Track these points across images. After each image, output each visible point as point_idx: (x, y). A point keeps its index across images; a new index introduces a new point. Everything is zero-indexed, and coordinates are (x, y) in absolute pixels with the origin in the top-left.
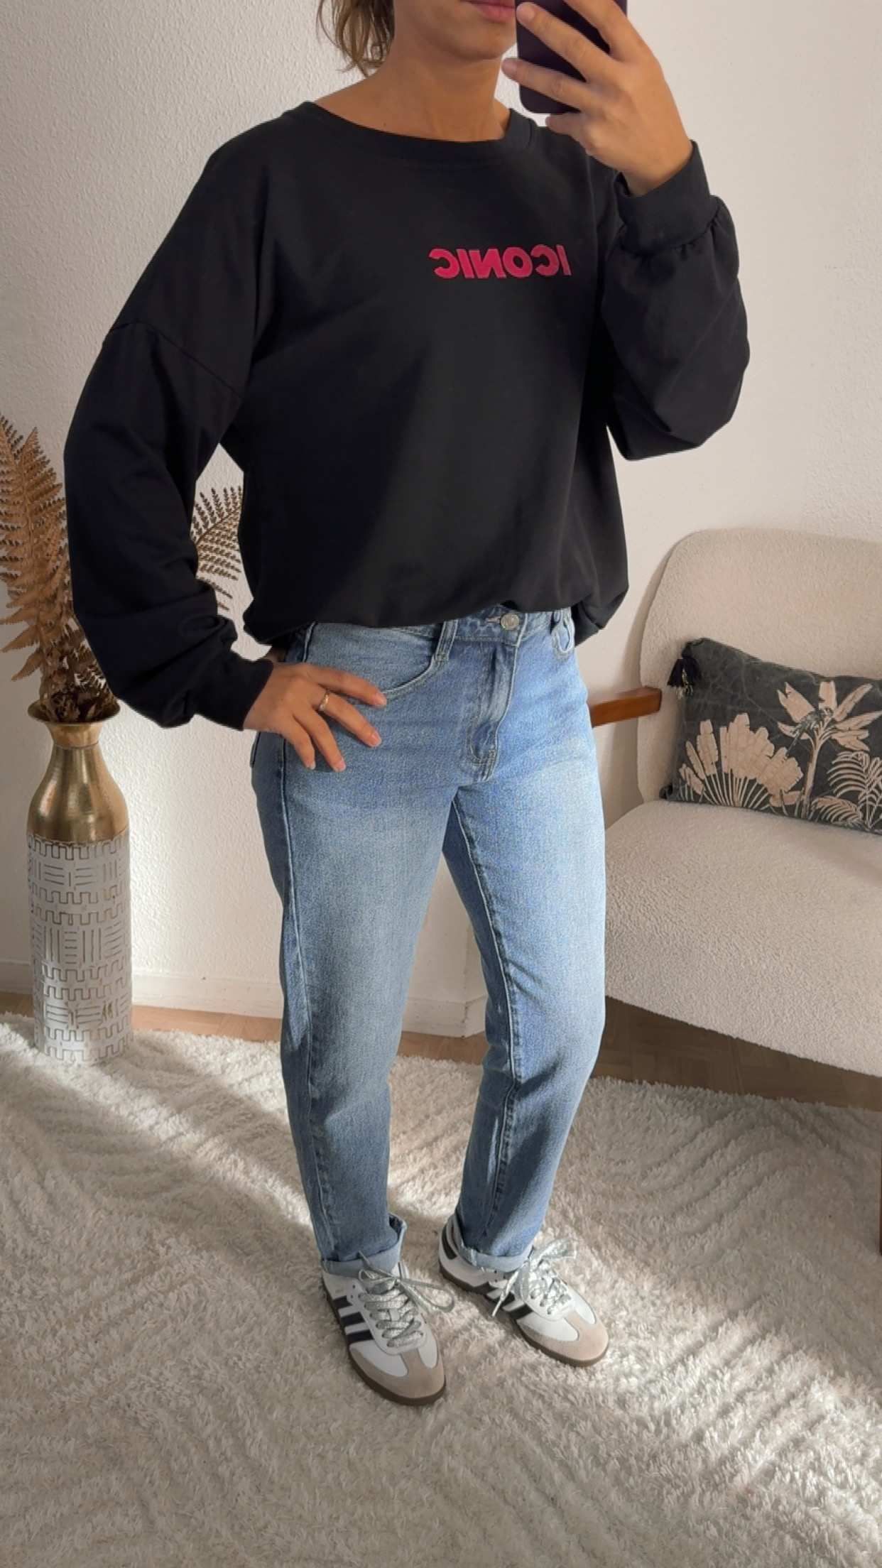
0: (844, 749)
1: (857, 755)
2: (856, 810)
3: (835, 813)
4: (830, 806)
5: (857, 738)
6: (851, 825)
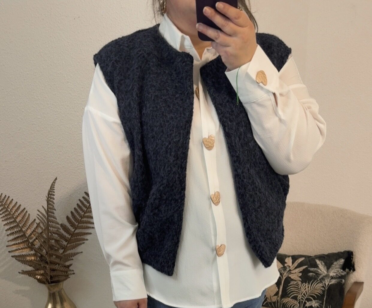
0: (293, 280)
1: (297, 282)
2: (297, 303)
3: (289, 305)
4: (288, 302)
5: (298, 276)
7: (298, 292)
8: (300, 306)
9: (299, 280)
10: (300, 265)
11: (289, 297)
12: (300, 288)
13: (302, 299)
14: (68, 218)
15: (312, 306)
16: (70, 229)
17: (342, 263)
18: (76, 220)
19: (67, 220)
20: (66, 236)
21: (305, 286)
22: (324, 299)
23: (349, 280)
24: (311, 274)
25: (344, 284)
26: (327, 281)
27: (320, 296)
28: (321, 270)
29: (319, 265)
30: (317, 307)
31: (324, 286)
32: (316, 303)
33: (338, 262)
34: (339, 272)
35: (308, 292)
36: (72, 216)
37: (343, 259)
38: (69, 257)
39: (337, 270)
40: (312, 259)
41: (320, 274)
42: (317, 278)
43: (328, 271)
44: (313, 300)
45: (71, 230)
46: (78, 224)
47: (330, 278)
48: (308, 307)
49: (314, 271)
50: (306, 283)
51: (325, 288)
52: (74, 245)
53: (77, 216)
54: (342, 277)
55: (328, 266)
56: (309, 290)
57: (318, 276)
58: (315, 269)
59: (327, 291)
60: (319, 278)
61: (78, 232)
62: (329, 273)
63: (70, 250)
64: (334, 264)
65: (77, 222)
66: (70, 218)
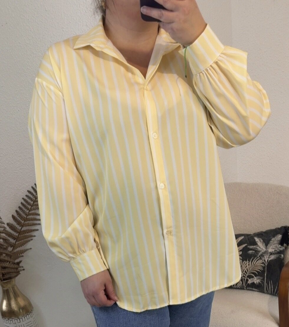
6: (239, 287)
8: (242, 283)
10: (240, 244)
12: (242, 266)
13: (244, 276)
14: (13, 216)
15: (253, 283)
16: (16, 228)
17: (280, 239)
18: (22, 218)
19: (13, 219)
20: (13, 235)
21: (246, 264)
22: (264, 275)
23: (288, 254)
24: (250, 252)
25: (283, 259)
26: (267, 257)
27: (261, 272)
28: (260, 247)
29: (257, 243)
30: (259, 283)
32: (257, 279)
33: (275, 238)
34: (278, 248)
35: (249, 269)
36: (17, 215)
37: (281, 234)
38: (19, 255)
39: (275, 246)
40: (251, 237)
41: (259, 252)
42: (257, 255)
43: (266, 249)
44: (254, 276)
45: (18, 229)
46: (24, 222)
47: (269, 254)
48: (251, 284)
49: (254, 248)
50: (246, 261)
51: (264, 264)
52: (22, 242)
53: (23, 214)
54: (281, 252)
55: (267, 243)
56: (250, 267)
57: (257, 254)
58: (255, 246)
59: (267, 267)
60: (258, 254)
61: (25, 229)
62: (267, 250)
63: (19, 247)
64: (272, 240)
65: (23, 220)
66: (15, 217)
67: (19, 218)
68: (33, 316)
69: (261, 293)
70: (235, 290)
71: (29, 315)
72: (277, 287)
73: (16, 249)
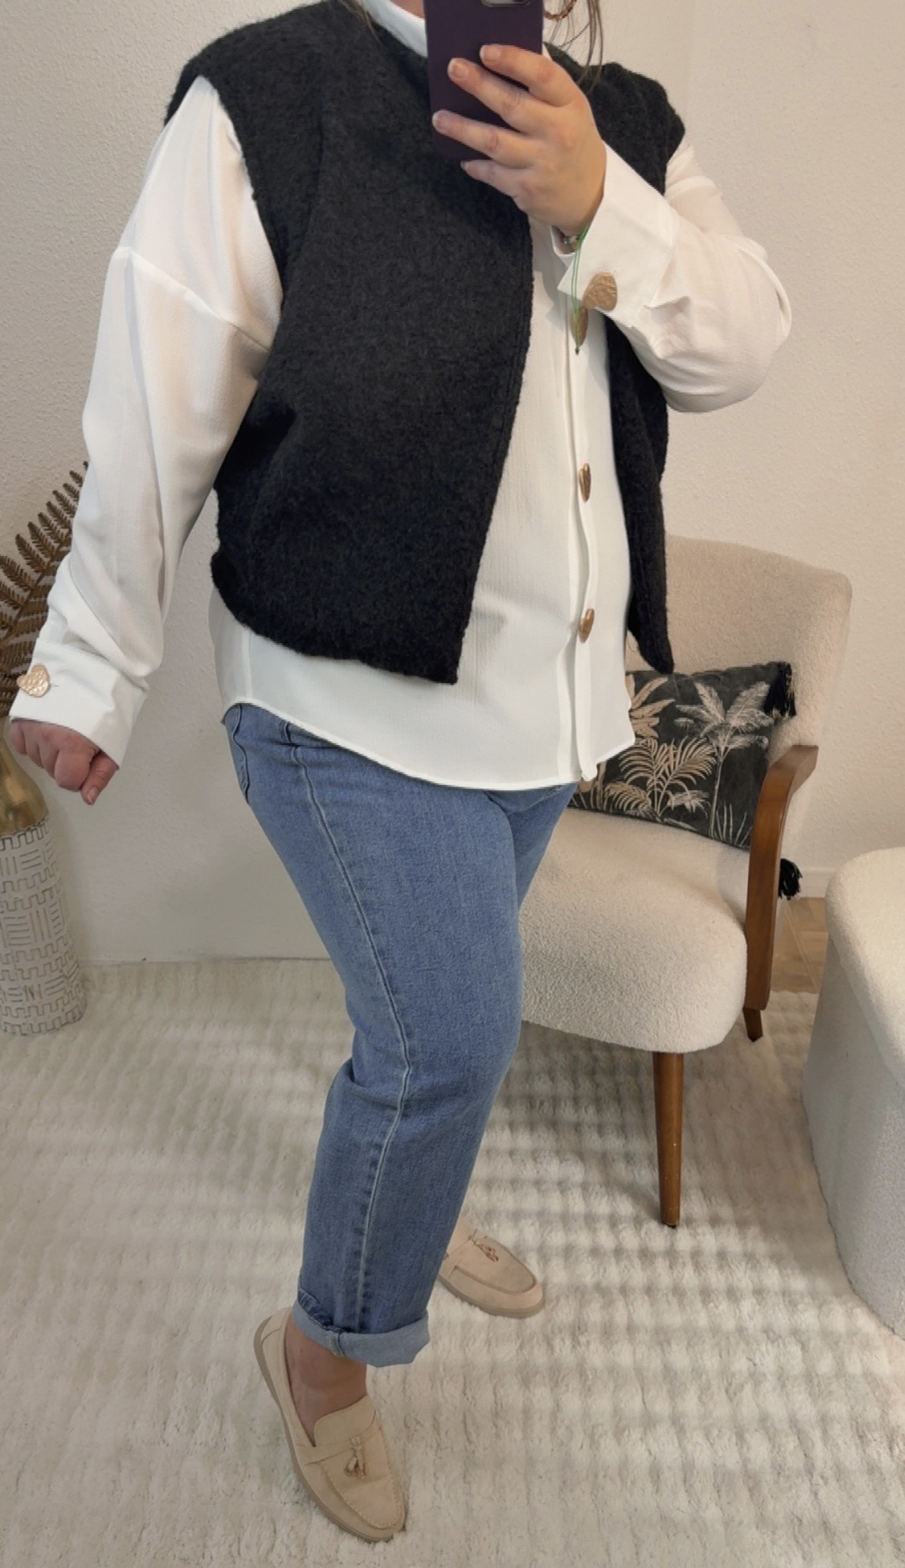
1: (647, 742)
2: (645, 796)
3: (626, 801)
4: (621, 793)
5: (649, 725)
6: (643, 814)
7: (649, 768)
8: (653, 805)
9: (652, 737)
10: (655, 697)
11: (625, 781)
12: (655, 757)
13: (658, 785)
14: (20, 541)
15: (683, 806)
16: (26, 574)
17: (762, 695)
18: (46, 548)
19: (19, 546)
20: (13, 593)
21: (667, 753)
22: (713, 789)
23: (781, 739)
24: (682, 721)
25: (767, 750)
26: (724, 740)
27: (705, 779)
28: (708, 711)
29: (703, 699)
30: (698, 808)
31: (717, 754)
32: (693, 798)
33: (751, 690)
34: (756, 719)
35: (674, 768)
36: (32, 539)
37: (767, 683)
38: (23, 655)
39: (749, 713)
40: (686, 681)
41: (706, 723)
42: (698, 730)
43: (725, 717)
44: (687, 789)
45: (29, 577)
46: (51, 561)
47: (732, 734)
48: (675, 808)
49: (691, 712)
50: (669, 744)
51: (716, 758)
52: (38, 619)
53: (49, 538)
54: (762, 731)
55: (728, 701)
56: (677, 763)
57: (700, 728)
58: (694, 708)
59: (723, 766)
60: (702, 730)
62: (727, 719)
63: (28, 633)
64: (742, 697)
65: (46, 556)
66: (25, 543)
67: (37, 546)
68: (45, 836)
69: (699, 837)
70: (630, 820)
71: (34, 833)
72: (743, 824)
73: (17, 636)
